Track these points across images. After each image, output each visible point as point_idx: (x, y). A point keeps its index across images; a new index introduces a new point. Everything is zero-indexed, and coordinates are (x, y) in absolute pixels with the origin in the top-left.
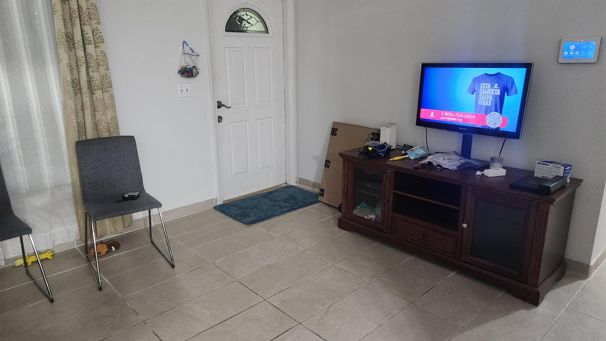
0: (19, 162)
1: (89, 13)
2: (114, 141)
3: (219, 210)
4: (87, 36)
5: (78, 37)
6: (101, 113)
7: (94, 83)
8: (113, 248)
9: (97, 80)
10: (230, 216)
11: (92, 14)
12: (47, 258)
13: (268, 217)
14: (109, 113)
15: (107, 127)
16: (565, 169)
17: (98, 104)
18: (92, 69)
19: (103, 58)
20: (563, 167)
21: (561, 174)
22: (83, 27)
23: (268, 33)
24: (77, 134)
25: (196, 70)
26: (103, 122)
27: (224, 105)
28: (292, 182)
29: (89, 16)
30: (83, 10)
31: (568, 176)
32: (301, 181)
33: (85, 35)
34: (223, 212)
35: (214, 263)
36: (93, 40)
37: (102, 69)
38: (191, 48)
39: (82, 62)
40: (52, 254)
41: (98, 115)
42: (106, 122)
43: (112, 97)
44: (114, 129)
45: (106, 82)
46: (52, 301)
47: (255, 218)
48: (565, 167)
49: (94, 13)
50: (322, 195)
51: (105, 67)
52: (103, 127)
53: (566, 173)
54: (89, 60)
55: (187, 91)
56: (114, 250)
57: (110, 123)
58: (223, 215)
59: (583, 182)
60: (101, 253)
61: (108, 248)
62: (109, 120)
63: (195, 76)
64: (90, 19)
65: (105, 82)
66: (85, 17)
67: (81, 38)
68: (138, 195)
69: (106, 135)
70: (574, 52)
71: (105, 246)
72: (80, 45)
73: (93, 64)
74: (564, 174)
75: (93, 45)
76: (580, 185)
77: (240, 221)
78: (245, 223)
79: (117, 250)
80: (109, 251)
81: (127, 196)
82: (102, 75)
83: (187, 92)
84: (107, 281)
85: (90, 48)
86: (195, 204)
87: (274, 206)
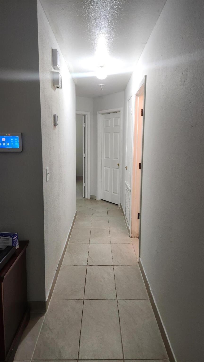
16: (12, 239)
20: (11, 238)
21: (10, 244)
31: (16, 244)
48: (13, 238)
53: (14, 242)
59: (29, 242)
70: (6, 143)
74: (12, 244)
76: (28, 245)
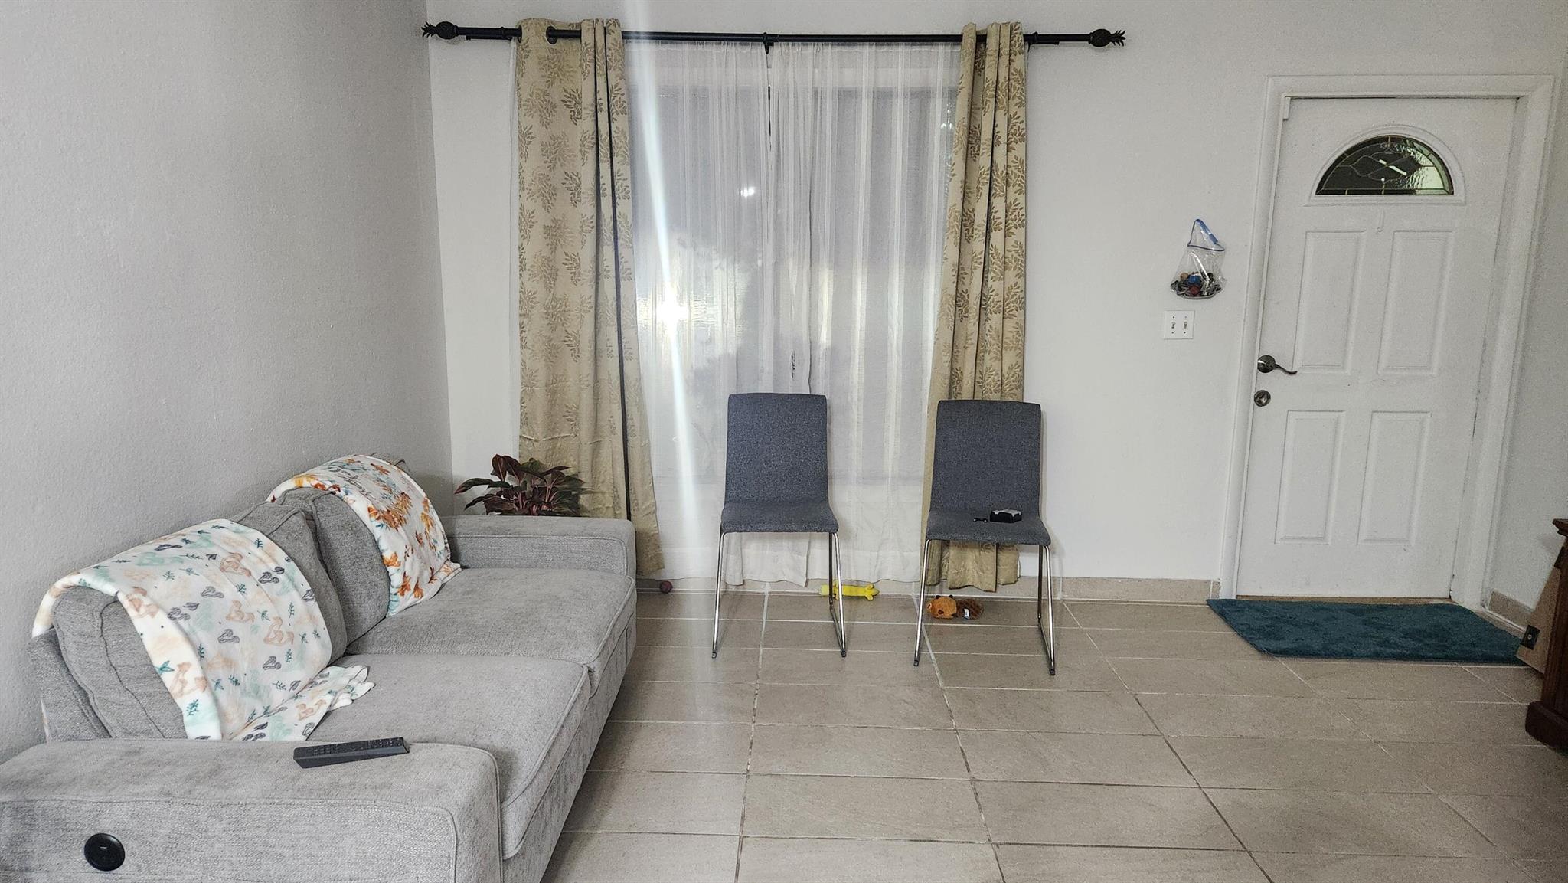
0: (856, 424)
1: (1007, 173)
2: (1001, 410)
3: (1216, 609)
4: (996, 215)
5: (980, 219)
6: (993, 355)
7: (991, 300)
8: (966, 610)
9: (998, 295)
10: (1233, 627)
11: (1013, 177)
12: (865, 598)
13: (1328, 653)
14: (1010, 358)
15: (998, 383)
17: (991, 339)
18: (992, 274)
19: (1015, 255)
22: (993, 200)
23: (1453, 193)
24: (948, 389)
25: (1210, 282)
26: (994, 373)
27: (1279, 367)
28: (1470, 600)
29: (1007, 181)
30: (997, 171)
32: (1499, 602)
33: (993, 214)
34: (1222, 615)
35: (1137, 695)
36: (1004, 223)
37: (1011, 276)
38: (1212, 237)
39: (979, 261)
40: (873, 592)
41: (988, 360)
42: (1000, 373)
43: (1022, 329)
44: (1012, 389)
45: (1014, 299)
46: (844, 653)
47: (1292, 646)
49: (1016, 174)
50: (1530, 645)
51: (1017, 271)
52: (991, 380)
54: (992, 258)
55: (1185, 325)
56: (968, 615)
57: (1006, 376)
58: (1220, 621)
60: (943, 612)
61: (958, 608)
62: (1006, 369)
63: (1206, 293)
64: (1007, 184)
65: (1012, 300)
66: (999, 182)
67: (985, 219)
68: (1018, 518)
69: (995, 397)
71: (954, 603)
72: (980, 233)
73: (996, 266)
75: (1002, 232)
77: (1250, 641)
78: (1260, 650)
79: (973, 619)
80: (958, 616)
81: (997, 512)
82: (1007, 285)
83: (1185, 330)
84: (933, 657)
85: (997, 237)
86: (1160, 580)
87: (1366, 635)
